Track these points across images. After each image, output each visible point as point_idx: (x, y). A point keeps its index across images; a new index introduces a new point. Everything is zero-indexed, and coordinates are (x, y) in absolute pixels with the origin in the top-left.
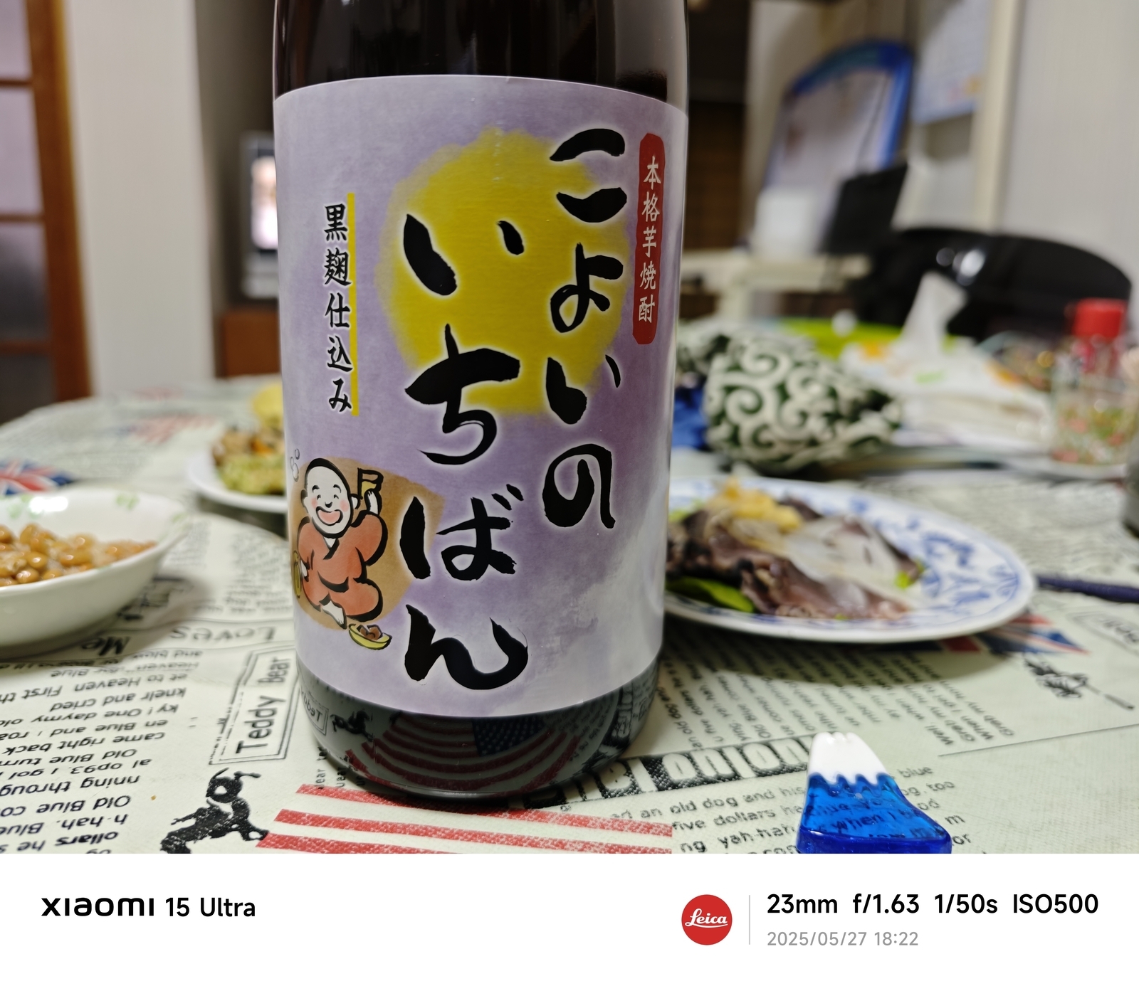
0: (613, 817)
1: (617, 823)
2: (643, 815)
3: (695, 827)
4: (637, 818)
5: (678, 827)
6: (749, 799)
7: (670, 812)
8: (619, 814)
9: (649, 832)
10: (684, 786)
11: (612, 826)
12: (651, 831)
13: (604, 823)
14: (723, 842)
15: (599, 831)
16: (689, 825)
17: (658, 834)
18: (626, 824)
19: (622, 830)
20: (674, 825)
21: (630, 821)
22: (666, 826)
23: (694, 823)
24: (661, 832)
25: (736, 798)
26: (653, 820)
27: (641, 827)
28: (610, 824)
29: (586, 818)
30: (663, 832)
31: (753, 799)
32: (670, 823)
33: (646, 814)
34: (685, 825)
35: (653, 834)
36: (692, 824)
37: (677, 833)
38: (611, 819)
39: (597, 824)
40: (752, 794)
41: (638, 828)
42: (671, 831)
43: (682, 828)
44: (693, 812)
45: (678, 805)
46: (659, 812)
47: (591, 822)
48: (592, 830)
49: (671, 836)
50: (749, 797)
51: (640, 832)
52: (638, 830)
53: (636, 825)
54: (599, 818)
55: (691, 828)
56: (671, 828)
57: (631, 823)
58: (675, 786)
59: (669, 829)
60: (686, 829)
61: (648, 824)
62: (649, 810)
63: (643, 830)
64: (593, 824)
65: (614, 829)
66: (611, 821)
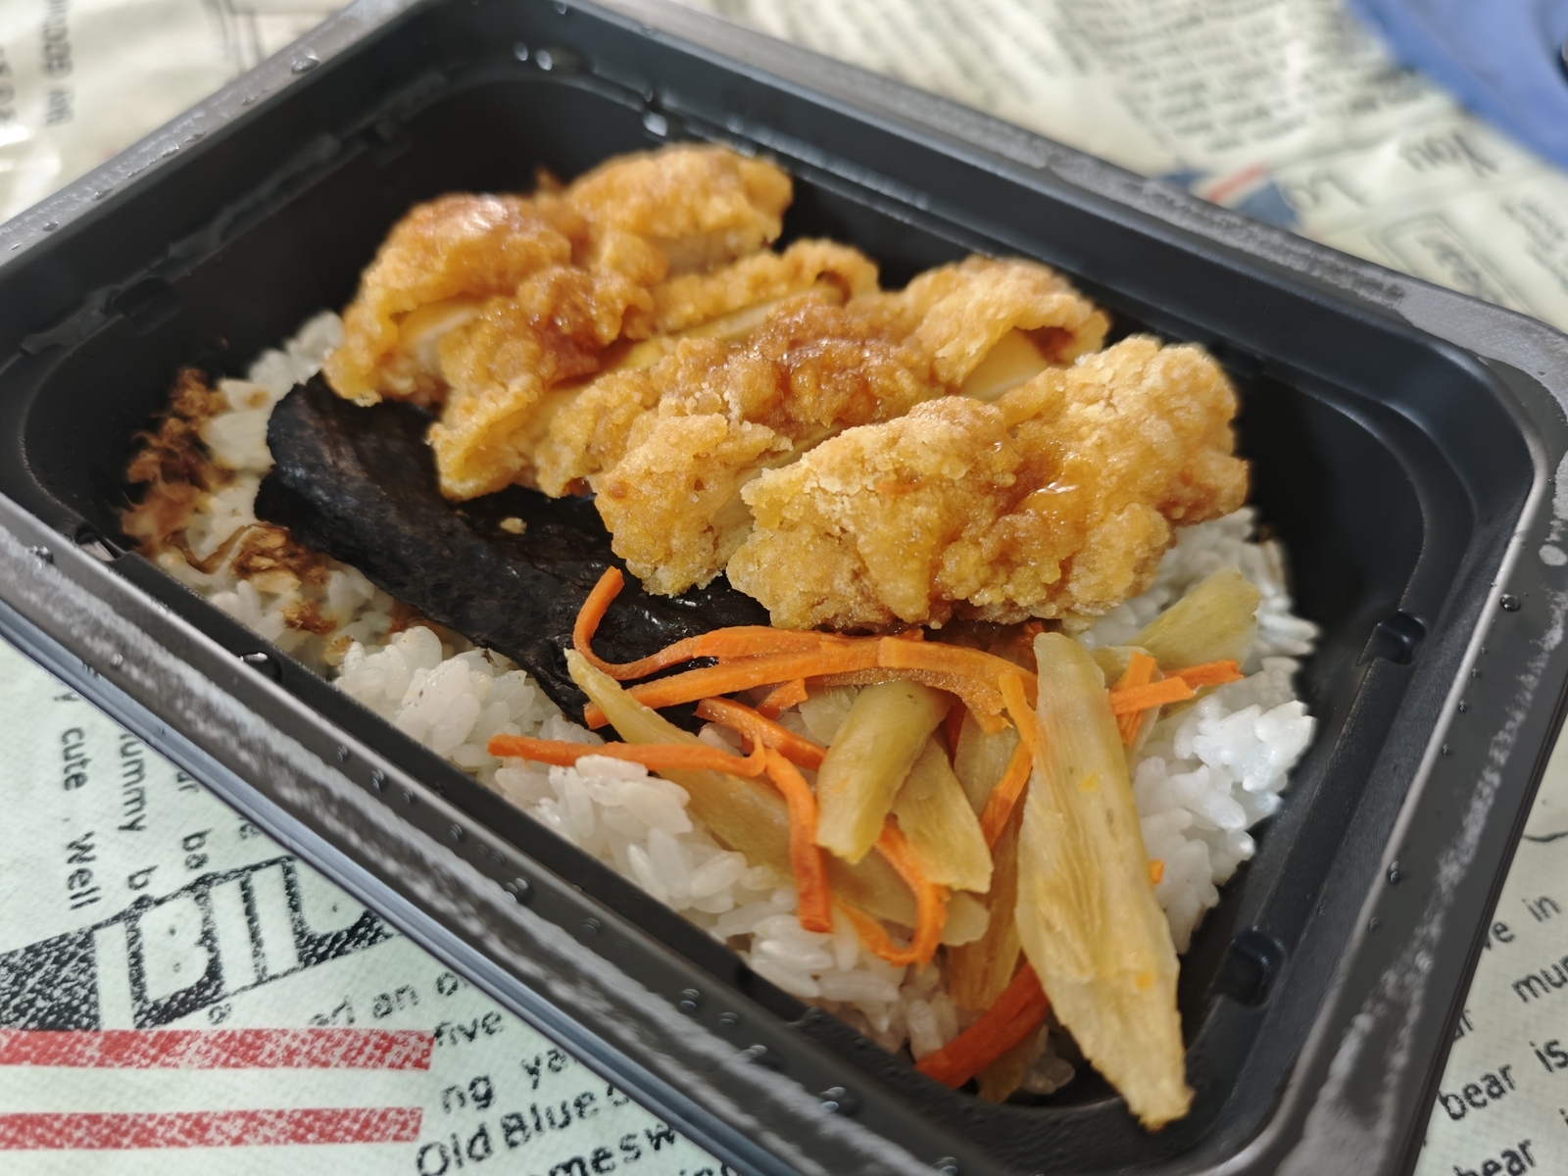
0: (314, 1026)
1: (321, 1042)
2: (376, 1011)
3: (480, 1032)
4: (365, 1022)
5: (446, 1038)
8: (327, 1013)
9: (381, 1060)
11: (308, 1053)
12: (390, 1057)
13: (295, 1045)
14: (533, 1071)
15: (282, 1072)
16: (469, 1028)
17: (401, 1067)
18: (338, 1044)
19: (326, 1064)
20: (438, 1034)
21: (347, 1033)
22: (421, 1038)
23: (480, 1023)
24: (407, 1058)
26: (393, 1024)
27: (369, 1049)
28: (305, 1049)
29: (258, 1034)
30: (414, 1057)
32: (429, 1028)
33: (384, 1006)
34: (461, 1028)
35: (392, 1066)
36: (475, 1023)
37: (440, 1055)
38: (311, 1031)
39: (280, 1053)
41: (360, 1052)
42: (427, 1053)
43: (454, 1041)
46: (413, 995)
47: (269, 1047)
48: (267, 1071)
49: (426, 1067)
51: (365, 1065)
52: (361, 1059)
53: (358, 1044)
54: (284, 1032)
55: (471, 1036)
56: (431, 1042)
57: (350, 1038)
59: (424, 1045)
60: (462, 1040)
61: (384, 1037)
62: (392, 991)
63: (370, 1058)
64: (271, 1055)
65: (314, 1062)
66: (310, 1037)
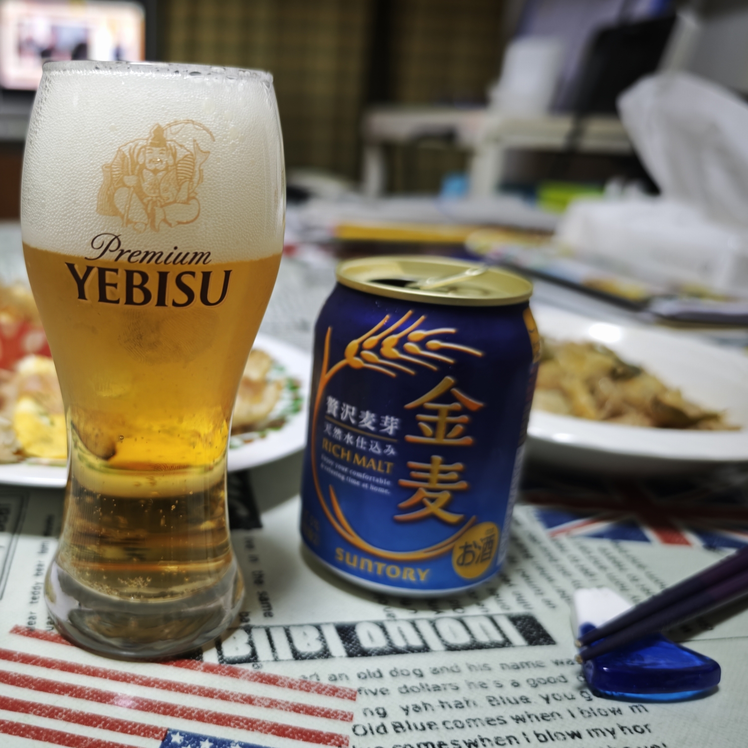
0: (302, 678)
1: (305, 684)
2: (330, 679)
3: (379, 693)
4: (325, 681)
5: (363, 692)
6: (435, 672)
7: (356, 677)
8: (307, 675)
9: (334, 695)
10: (373, 654)
11: (300, 687)
12: (336, 694)
13: (292, 682)
14: (405, 710)
15: (287, 690)
16: (374, 691)
17: (343, 698)
18: (313, 686)
19: (308, 691)
20: (360, 690)
21: (317, 683)
22: (351, 690)
23: (379, 690)
24: (346, 696)
25: (423, 669)
26: (339, 684)
27: (327, 690)
28: (298, 684)
29: (276, 676)
30: (348, 696)
31: (438, 672)
32: (355, 688)
33: (334, 678)
34: (370, 691)
35: (339, 697)
36: (376, 690)
37: (361, 698)
38: (300, 679)
39: (286, 684)
40: (438, 666)
41: (324, 690)
42: (355, 696)
43: (367, 695)
44: (380, 680)
45: (365, 671)
46: (346, 677)
47: (280, 681)
48: (281, 688)
49: (355, 700)
50: (435, 669)
51: (326, 694)
52: (324, 692)
53: (323, 688)
54: (288, 678)
55: (375, 694)
56: (356, 693)
57: (318, 685)
58: (365, 653)
59: (353, 693)
60: (371, 695)
61: (334, 687)
62: (337, 674)
63: (328, 692)
64: (282, 684)
65: (301, 689)
66: (299, 682)
